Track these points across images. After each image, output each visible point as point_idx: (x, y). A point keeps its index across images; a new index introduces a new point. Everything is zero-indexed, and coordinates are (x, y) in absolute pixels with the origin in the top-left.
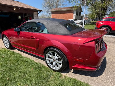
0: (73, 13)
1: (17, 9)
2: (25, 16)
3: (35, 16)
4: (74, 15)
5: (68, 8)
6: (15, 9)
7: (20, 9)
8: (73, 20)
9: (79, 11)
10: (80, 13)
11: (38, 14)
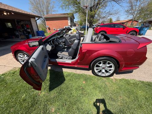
0: (67, 19)
1: (9, 14)
2: (19, 24)
3: (34, 23)
4: (69, 21)
5: (62, 14)
6: (5, 14)
7: (13, 14)
8: (69, 26)
9: (72, 18)
10: (73, 20)
11: (36, 21)
